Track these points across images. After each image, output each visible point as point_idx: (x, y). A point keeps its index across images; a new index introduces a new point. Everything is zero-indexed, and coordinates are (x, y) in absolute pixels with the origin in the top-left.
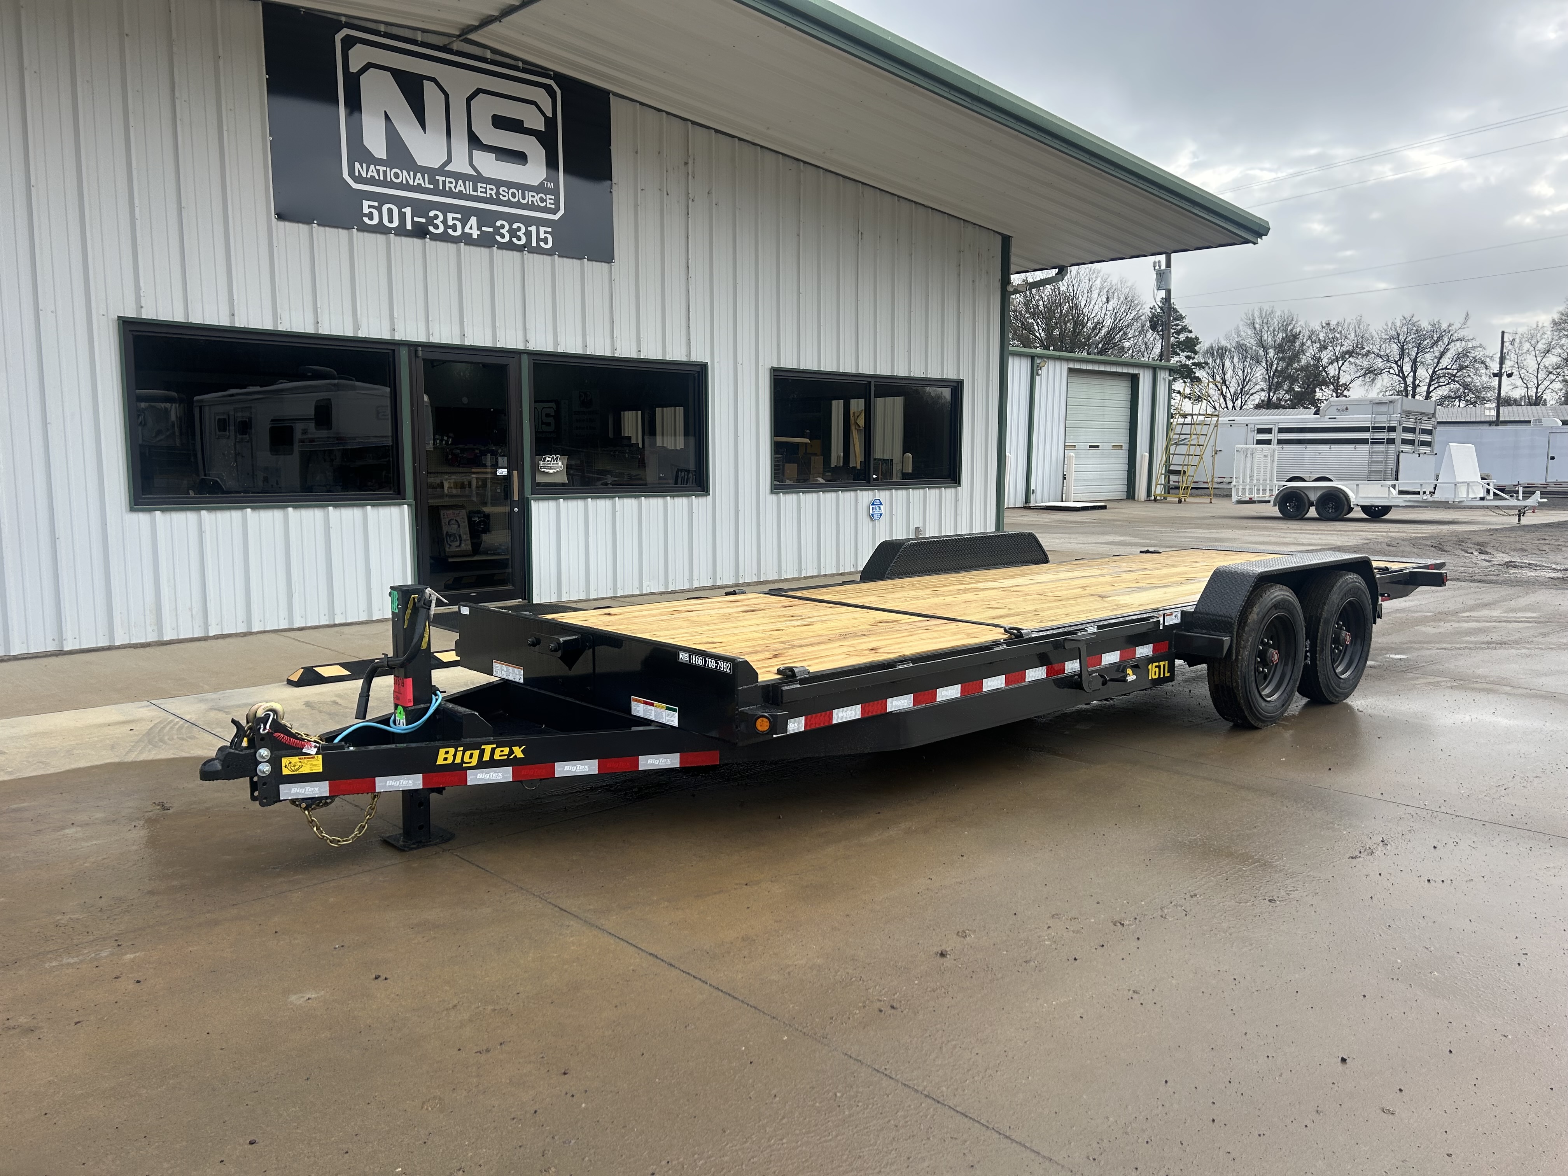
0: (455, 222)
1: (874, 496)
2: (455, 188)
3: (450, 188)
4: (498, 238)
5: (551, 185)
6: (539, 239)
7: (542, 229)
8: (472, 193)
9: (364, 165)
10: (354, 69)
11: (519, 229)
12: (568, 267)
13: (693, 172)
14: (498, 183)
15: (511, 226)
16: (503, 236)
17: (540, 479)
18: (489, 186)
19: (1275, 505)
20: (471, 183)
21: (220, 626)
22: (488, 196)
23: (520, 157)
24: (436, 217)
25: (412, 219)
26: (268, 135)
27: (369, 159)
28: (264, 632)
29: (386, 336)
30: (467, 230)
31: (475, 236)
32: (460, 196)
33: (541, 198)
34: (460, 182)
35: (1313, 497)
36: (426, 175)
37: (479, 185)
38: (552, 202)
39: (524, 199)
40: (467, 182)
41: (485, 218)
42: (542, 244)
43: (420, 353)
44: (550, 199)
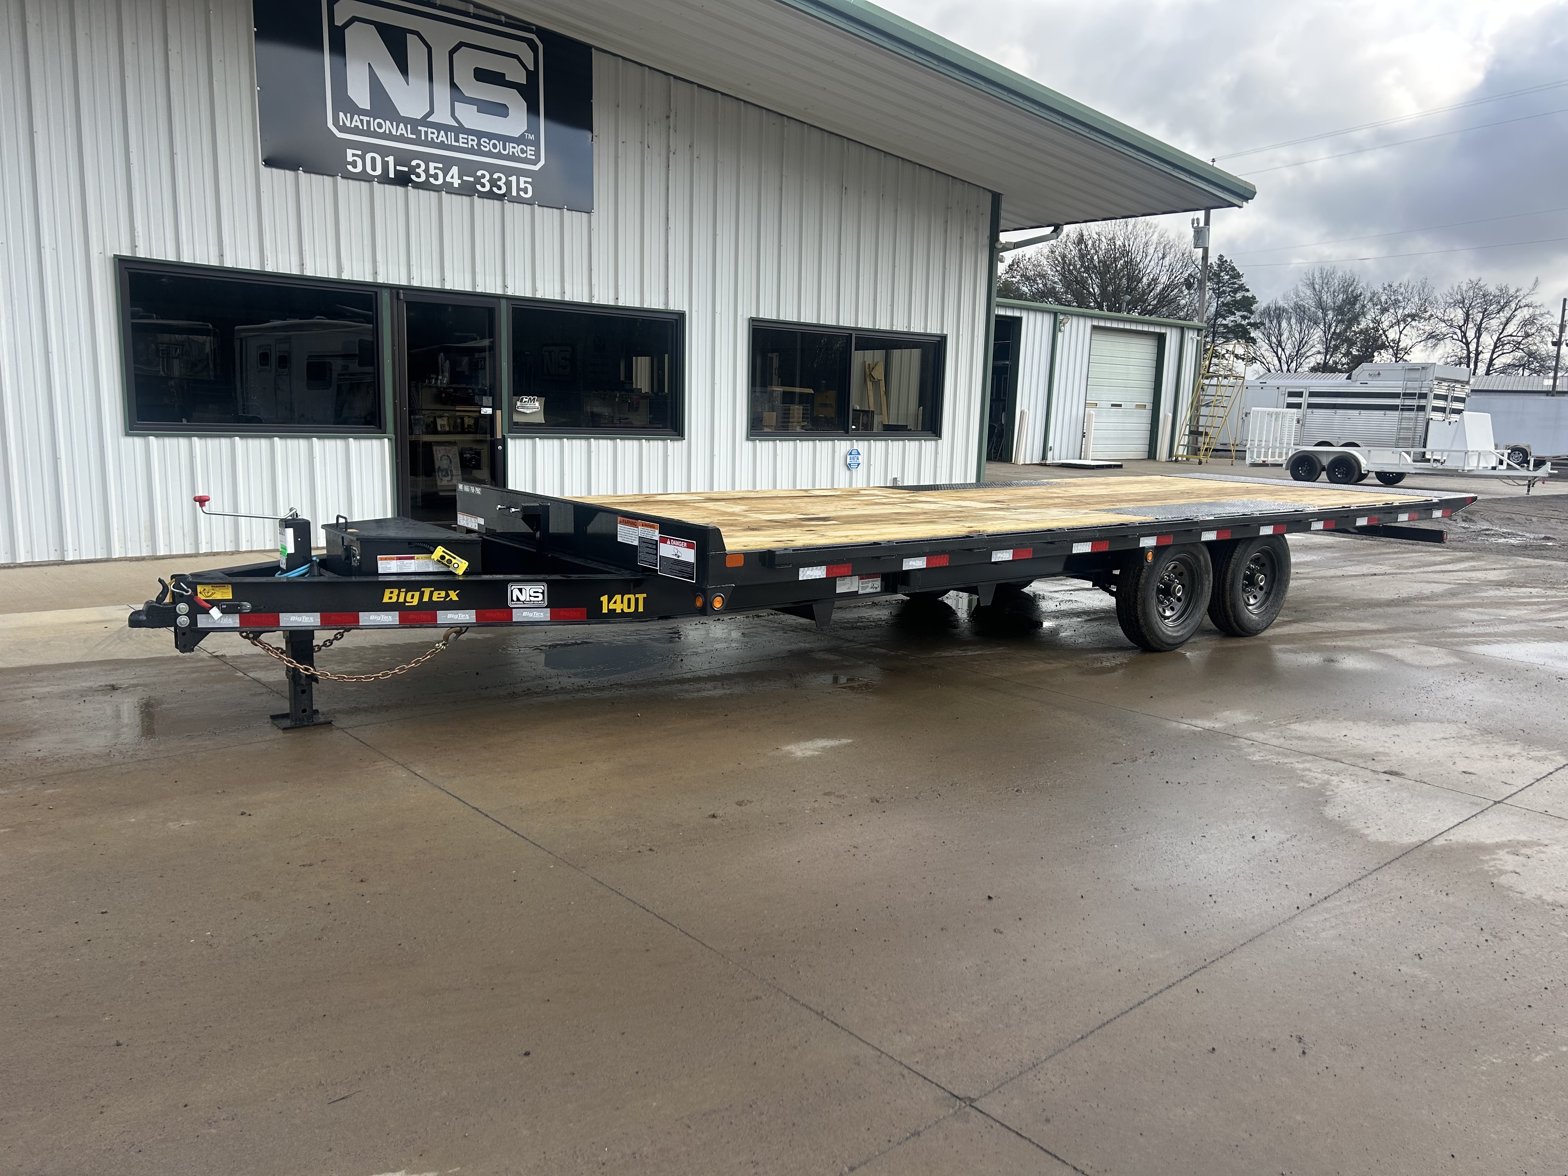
0: (437, 171)
1: (852, 446)
2: (437, 138)
3: (432, 138)
4: (479, 187)
5: (532, 137)
6: (519, 189)
7: (522, 179)
8: (454, 143)
9: (349, 115)
10: (339, 23)
11: (500, 179)
12: (547, 217)
13: (675, 126)
14: (479, 134)
15: (491, 176)
16: (483, 186)
17: (516, 418)
18: (470, 137)
19: (1287, 469)
20: (453, 134)
21: (209, 545)
22: (470, 147)
23: (501, 110)
24: (418, 166)
25: (395, 168)
26: (256, 85)
27: (353, 109)
28: (251, 552)
29: (369, 279)
30: (448, 179)
31: (456, 185)
32: (442, 146)
33: (522, 149)
34: (442, 133)
35: (1325, 461)
36: (409, 126)
37: (461, 136)
38: (533, 153)
39: (505, 150)
40: (449, 133)
41: (466, 168)
42: (522, 193)
43: (402, 297)
44: (530, 150)
